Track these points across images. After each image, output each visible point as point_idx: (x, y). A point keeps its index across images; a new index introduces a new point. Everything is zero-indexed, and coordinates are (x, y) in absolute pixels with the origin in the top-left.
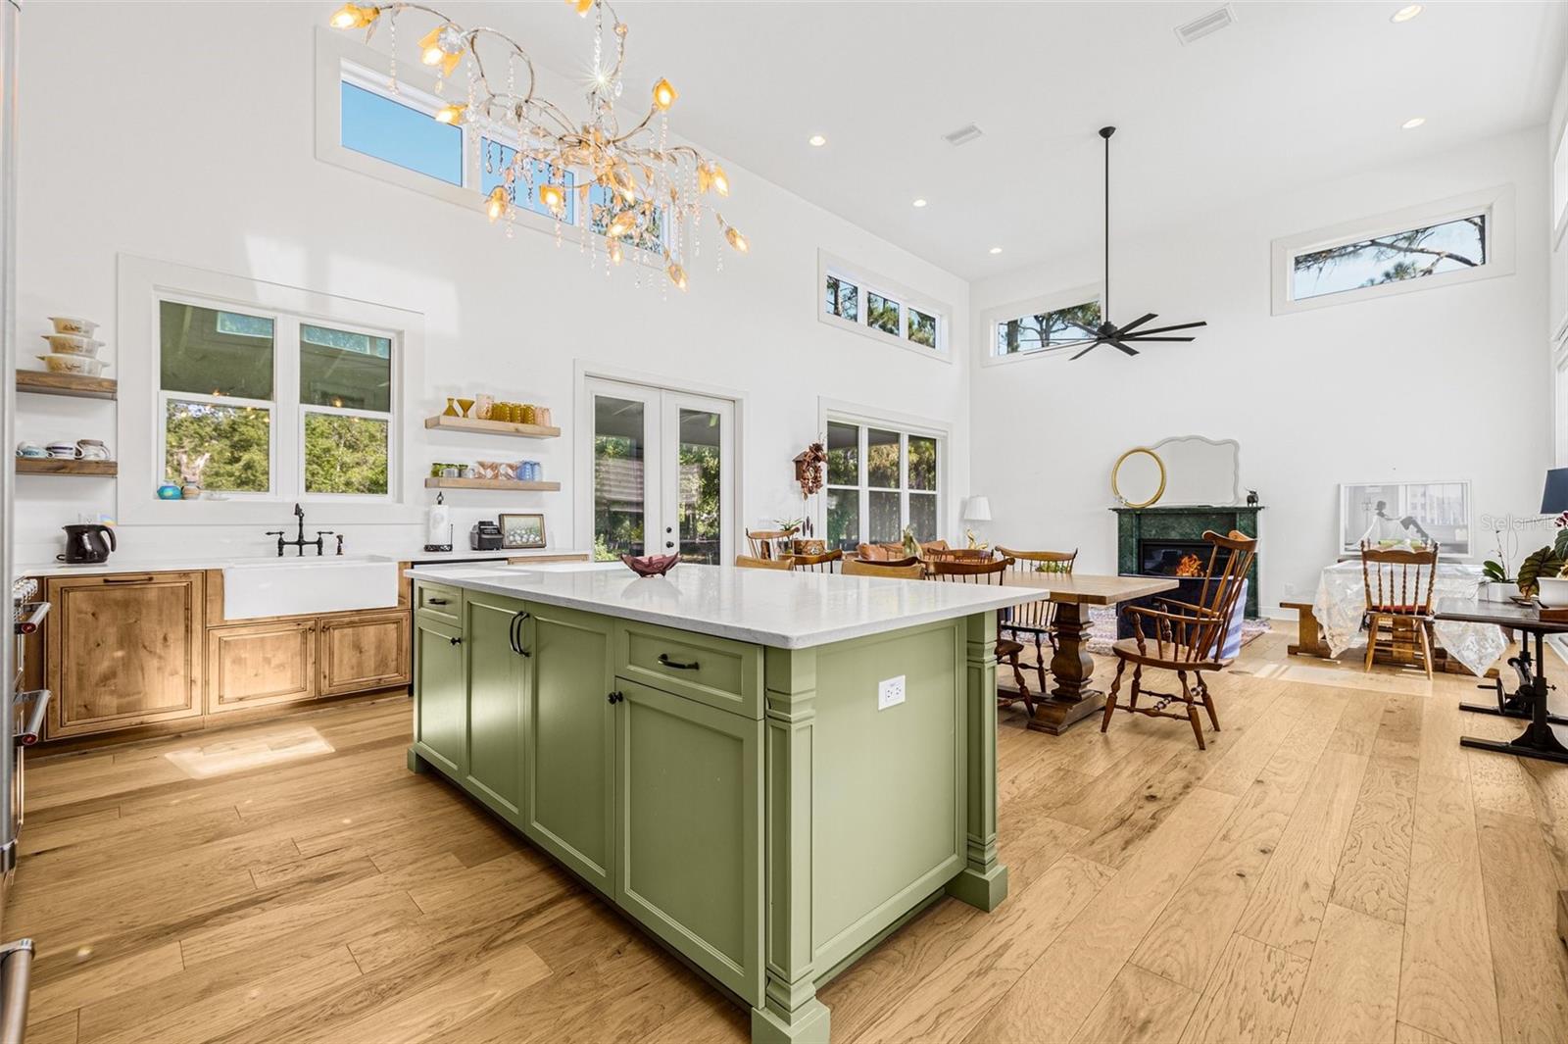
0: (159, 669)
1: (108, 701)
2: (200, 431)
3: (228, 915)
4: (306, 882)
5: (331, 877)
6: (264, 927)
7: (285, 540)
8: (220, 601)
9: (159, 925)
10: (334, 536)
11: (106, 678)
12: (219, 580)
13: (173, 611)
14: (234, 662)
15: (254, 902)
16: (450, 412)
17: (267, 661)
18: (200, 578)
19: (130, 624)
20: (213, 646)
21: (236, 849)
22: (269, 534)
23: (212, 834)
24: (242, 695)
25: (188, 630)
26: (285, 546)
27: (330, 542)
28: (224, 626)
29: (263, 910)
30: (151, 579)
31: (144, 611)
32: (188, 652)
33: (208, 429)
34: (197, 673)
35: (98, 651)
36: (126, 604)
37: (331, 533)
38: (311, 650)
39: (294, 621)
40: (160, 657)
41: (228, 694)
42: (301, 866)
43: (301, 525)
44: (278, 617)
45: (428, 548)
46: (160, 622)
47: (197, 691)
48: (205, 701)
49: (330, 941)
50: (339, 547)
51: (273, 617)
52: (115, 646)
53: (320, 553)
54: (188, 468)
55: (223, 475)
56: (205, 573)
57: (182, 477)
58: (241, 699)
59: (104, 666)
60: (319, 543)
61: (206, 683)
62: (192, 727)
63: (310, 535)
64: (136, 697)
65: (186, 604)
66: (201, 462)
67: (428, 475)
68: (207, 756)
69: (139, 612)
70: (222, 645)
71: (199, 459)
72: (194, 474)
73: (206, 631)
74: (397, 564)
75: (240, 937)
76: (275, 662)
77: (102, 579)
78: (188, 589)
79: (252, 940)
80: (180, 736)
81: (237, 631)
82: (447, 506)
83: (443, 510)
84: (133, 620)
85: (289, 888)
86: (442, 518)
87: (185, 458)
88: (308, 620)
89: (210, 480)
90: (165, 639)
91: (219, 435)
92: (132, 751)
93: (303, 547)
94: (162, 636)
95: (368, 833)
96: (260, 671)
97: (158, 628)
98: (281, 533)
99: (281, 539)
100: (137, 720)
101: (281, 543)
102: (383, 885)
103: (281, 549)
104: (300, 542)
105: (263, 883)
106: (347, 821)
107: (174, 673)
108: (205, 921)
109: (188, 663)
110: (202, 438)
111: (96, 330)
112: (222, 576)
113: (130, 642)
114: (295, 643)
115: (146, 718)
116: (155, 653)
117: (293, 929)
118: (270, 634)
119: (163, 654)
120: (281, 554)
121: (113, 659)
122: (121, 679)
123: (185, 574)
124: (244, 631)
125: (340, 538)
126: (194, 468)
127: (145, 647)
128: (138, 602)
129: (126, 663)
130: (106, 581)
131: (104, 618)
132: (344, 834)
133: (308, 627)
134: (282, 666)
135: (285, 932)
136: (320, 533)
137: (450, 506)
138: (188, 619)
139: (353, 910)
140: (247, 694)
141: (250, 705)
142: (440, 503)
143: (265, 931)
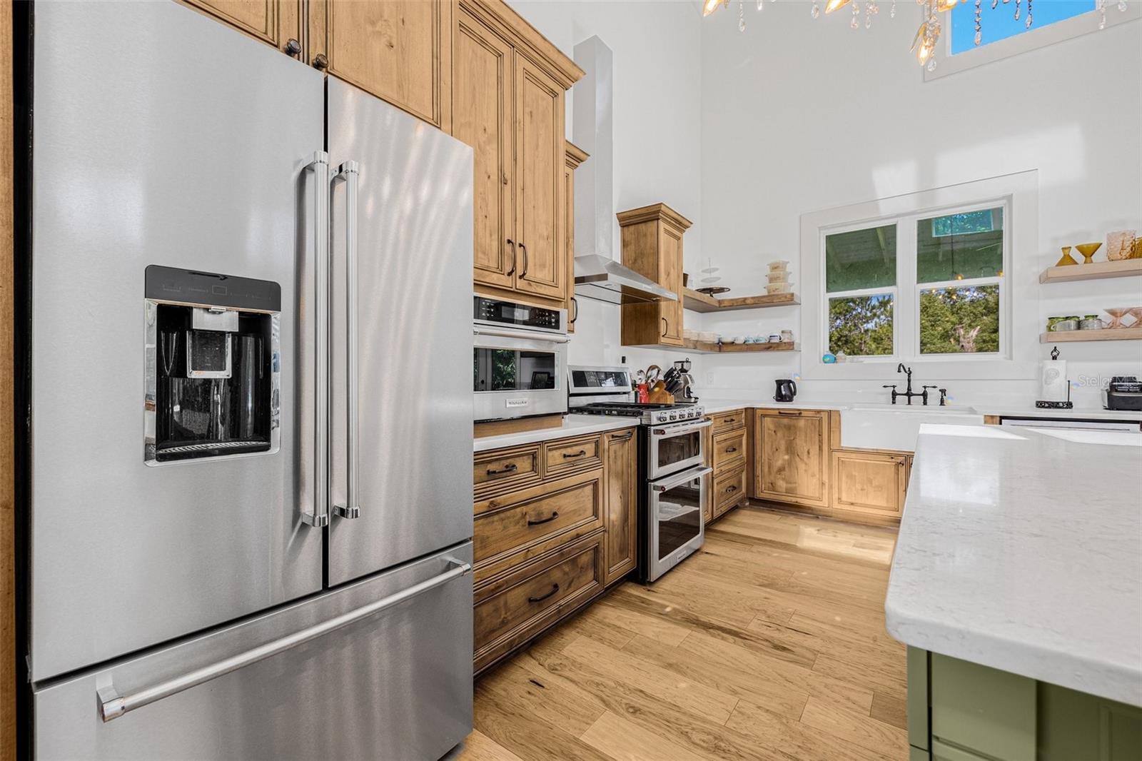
0: (806, 471)
1: (782, 485)
2: (974, 311)
3: (720, 632)
4: (770, 642)
5: (784, 649)
6: (723, 652)
7: (898, 392)
8: (838, 432)
9: (696, 616)
10: (937, 390)
11: (781, 470)
12: (837, 418)
13: (813, 435)
14: (847, 477)
15: (736, 634)
16: (1067, 260)
17: (870, 481)
18: (827, 415)
19: (791, 440)
20: (835, 463)
21: (766, 598)
22: (885, 387)
23: (767, 582)
24: (853, 501)
25: (821, 449)
26: (897, 396)
27: (934, 396)
28: (841, 450)
29: (734, 643)
30: (800, 414)
31: (798, 433)
32: (820, 463)
33: (980, 309)
34: (825, 478)
35: (777, 453)
36: (789, 428)
37: (934, 387)
38: (901, 479)
39: (889, 454)
40: (806, 464)
41: (844, 498)
42: (779, 630)
43: (909, 381)
44: (877, 450)
45: (1040, 405)
46: (806, 441)
47: (826, 492)
48: (830, 498)
49: (736, 688)
50: (942, 399)
51: (873, 449)
52: (784, 452)
53: (925, 403)
54: (964, 338)
55: (988, 342)
56: (830, 412)
57: (961, 344)
58: (852, 504)
59: (779, 463)
60: (925, 395)
61: (831, 487)
62: (825, 514)
63: (917, 388)
64: (794, 485)
65: (819, 431)
66: (974, 333)
67: (1043, 330)
68: (819, 535)
69: (795, 433)
70: (840, 463)
71: (972, 331)
72: (968, 343)
73: (831, 451)
74: (983, 417)
75: (712, 650)
76: (875, 483)
77: (778, 411)
78: (820, 421)
79: (711, 655)
80: (818, 518)
81: (848, 455)
82: (1064, 361)
83: (1060, 365)
84: (792, 438)
85: (758, 639)
86: (1057, 374)
87: (962, 332)
88: (900, 455)
89: (979, 346)
90: (808, 453)
91: (989, 311)
92: (792, 517)
93: (912, 397)
94: (807, 450)
95: (837, 636)
96: (865, 487)
97: (804, 444)
98: (894, 387)
99: (894, 391)
100: (794, 500)
101: (894, 394)
102: (802, 679)
103: (894, 398)
104: (909, 394)
105: (753, 627)
106: (838, 619)
107: (813, 475)
108: (710, 628)
109: (821, 470)
110: (976, 316)
111: (788, 265)
112: (840, 415)
113: (791, 451)
114: (891, 471)
115: (799, 500)
116: (803, 460)
117: (731, 665)
118: (872, 461)
119: (808, 462)
120: (894, 403)
121: (783, 460)
122: (787, 472)
123: (819, 412)
124: (853, 456)
125: (943, 391)
126: (968, 338)
127: (798, 455)
128: (794, 426)
129: (790, 462)
130: (780, 413)
131: (779, 434)
132: (823, 626)
133: (899, 461)
134: (879, 488)
135: (728, 663)
136: (925, 387)
137: (1068, 361)
138: (821, 442)
139: (768, 680)
140: (856, 501)
141: (858, 509)
142: (1054, 358)
143: (722, 655)
